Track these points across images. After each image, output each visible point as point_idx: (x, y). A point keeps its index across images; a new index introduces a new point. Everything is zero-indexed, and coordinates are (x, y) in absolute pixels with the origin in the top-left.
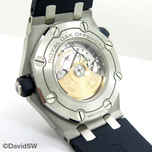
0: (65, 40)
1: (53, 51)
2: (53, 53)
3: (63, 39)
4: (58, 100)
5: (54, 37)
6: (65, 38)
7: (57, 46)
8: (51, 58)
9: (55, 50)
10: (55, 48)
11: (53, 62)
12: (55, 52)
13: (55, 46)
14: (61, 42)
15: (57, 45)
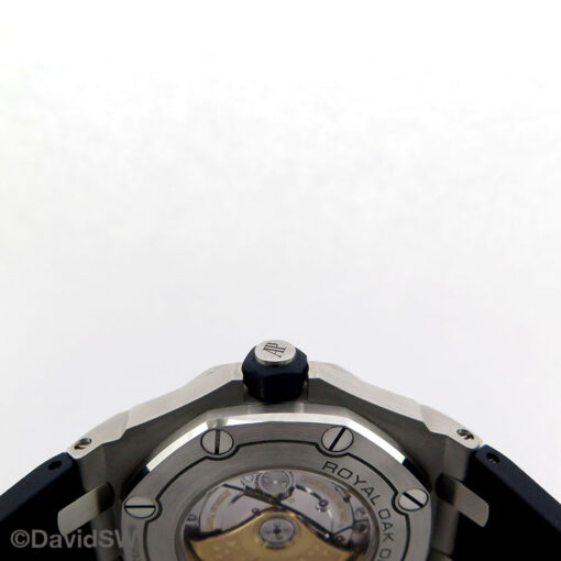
0: (379, 520)
1: (358, 481)
2: (351, 482)
3: (384, 514)
4: (207, 461)
5: (396, 493)
6: (385, 521)
7: (369, 494)
8: (337, 471)
9: (358, 487)
10: (365, 490)
11: (325, 475)
12: (354, 487)
13: (369, 491)
14: (376, 509)
15: (371, 497)
